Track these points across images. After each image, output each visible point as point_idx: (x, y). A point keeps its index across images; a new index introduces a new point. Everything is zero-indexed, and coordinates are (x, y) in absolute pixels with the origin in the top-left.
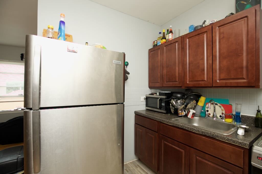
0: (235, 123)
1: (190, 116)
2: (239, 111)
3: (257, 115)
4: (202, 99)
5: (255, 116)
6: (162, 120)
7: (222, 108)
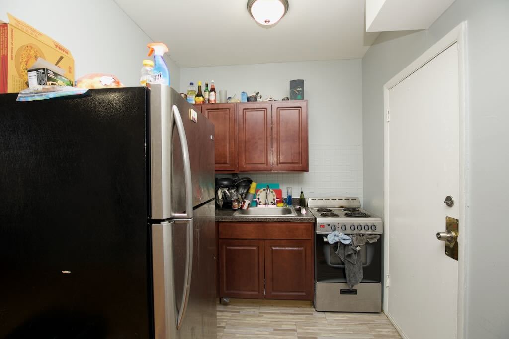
0: (288, 206)
1: (245, 208)
2: (289, 194)
3: (301, 195)
4: (253, 185)
5: (299, 197)
6: (222, 219)
7: (274, 193)
